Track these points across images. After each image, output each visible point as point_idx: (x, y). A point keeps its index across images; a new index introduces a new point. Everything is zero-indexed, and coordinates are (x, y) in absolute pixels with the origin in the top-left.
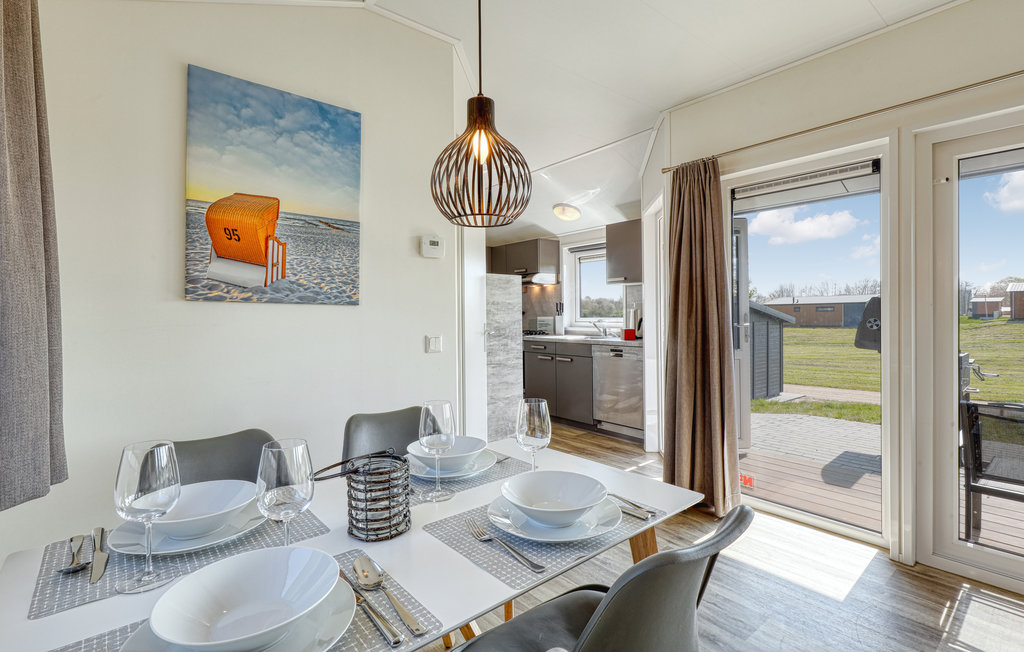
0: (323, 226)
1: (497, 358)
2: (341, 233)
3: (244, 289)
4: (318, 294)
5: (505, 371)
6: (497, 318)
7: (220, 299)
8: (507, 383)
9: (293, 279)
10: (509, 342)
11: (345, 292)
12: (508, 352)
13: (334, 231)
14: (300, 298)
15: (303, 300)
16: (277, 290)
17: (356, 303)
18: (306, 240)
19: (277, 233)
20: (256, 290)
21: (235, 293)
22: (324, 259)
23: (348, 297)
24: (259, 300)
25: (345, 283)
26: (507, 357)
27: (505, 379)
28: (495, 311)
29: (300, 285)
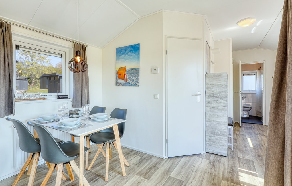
0: (132, 70)
1: (212, 105)
2: (135, 71)
3: (121, 84)
4: (132, 84)
5: (216, 110)
6: (212, 90)
7: (119, 86)
8: (218, 115)
9: (128, 82)
10: (219, 99)
11: (136, 84)
12: (218, 103)
13: (134, 71)
14: (129, 85)
15: (129, 86)
16: (126, 84)
17: (138, 86)
18: (130, 74)
19: (126, 73)
20: (123, 84)
21: (121, 85)
22: (132, 77)
23: (137, 85)
24: (124, 86)
25: (136, 82)
26: (218, 105)
27: (216, 114)
28: (212, 87)
29: (129, 83)
